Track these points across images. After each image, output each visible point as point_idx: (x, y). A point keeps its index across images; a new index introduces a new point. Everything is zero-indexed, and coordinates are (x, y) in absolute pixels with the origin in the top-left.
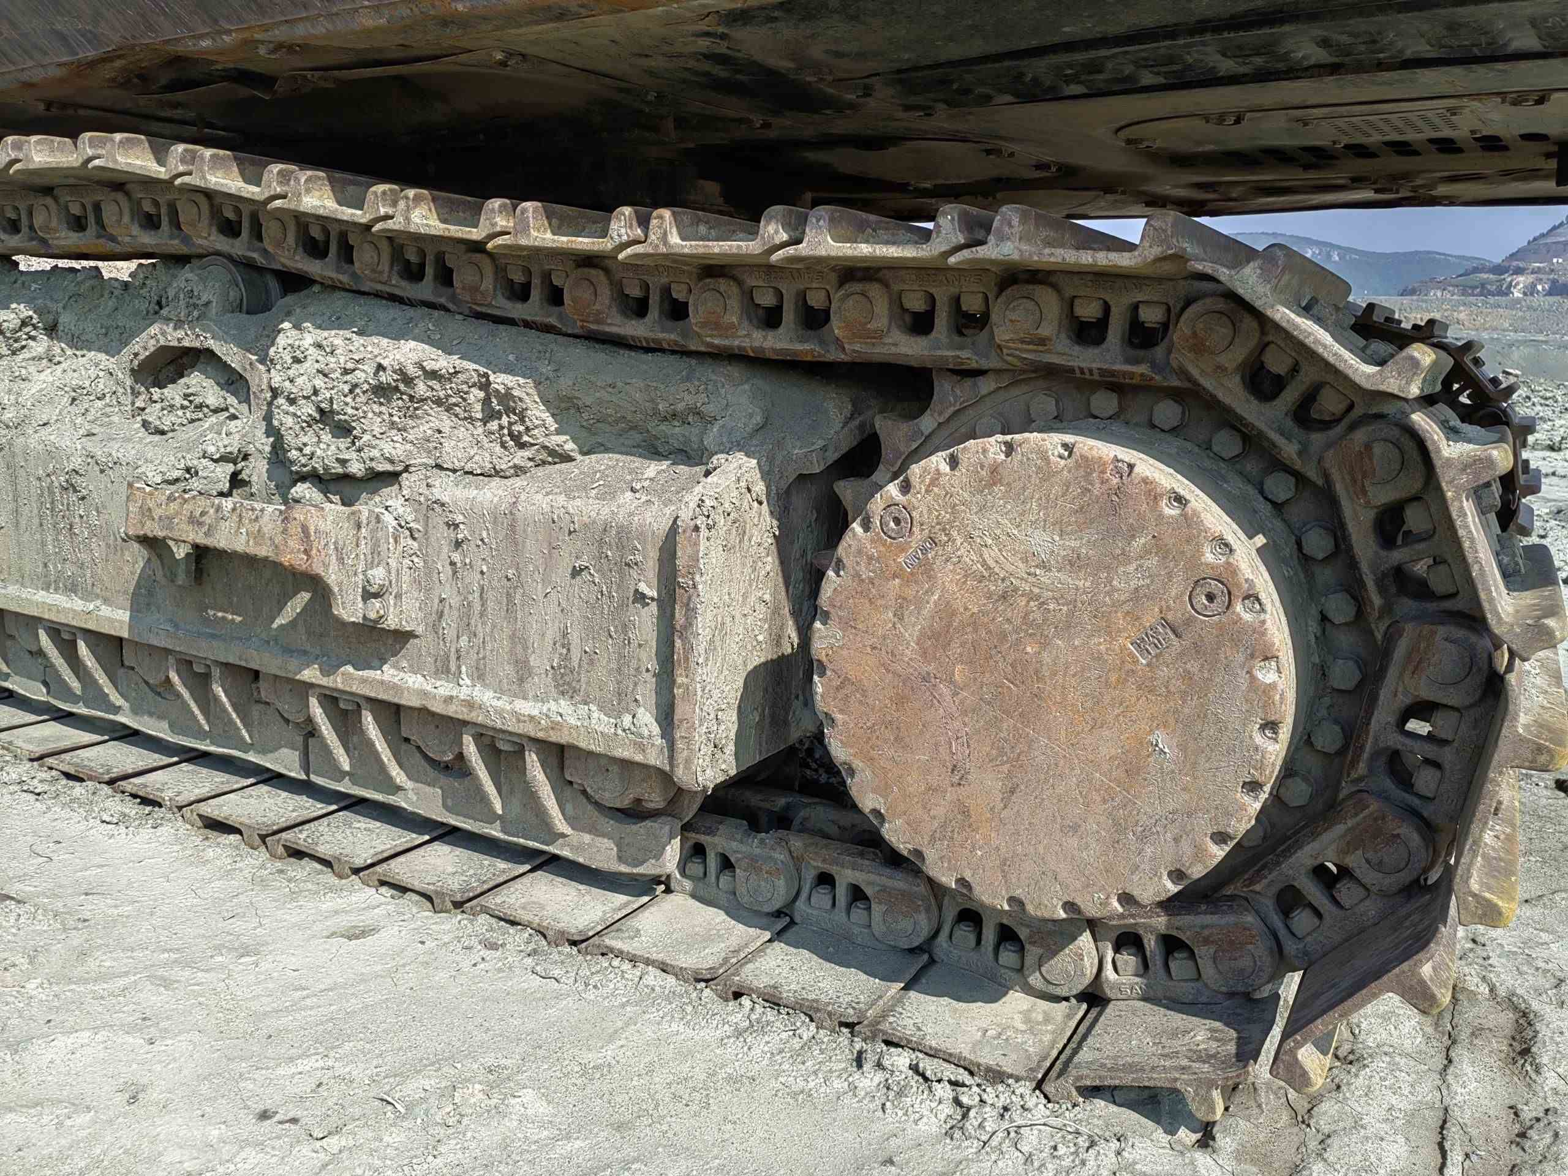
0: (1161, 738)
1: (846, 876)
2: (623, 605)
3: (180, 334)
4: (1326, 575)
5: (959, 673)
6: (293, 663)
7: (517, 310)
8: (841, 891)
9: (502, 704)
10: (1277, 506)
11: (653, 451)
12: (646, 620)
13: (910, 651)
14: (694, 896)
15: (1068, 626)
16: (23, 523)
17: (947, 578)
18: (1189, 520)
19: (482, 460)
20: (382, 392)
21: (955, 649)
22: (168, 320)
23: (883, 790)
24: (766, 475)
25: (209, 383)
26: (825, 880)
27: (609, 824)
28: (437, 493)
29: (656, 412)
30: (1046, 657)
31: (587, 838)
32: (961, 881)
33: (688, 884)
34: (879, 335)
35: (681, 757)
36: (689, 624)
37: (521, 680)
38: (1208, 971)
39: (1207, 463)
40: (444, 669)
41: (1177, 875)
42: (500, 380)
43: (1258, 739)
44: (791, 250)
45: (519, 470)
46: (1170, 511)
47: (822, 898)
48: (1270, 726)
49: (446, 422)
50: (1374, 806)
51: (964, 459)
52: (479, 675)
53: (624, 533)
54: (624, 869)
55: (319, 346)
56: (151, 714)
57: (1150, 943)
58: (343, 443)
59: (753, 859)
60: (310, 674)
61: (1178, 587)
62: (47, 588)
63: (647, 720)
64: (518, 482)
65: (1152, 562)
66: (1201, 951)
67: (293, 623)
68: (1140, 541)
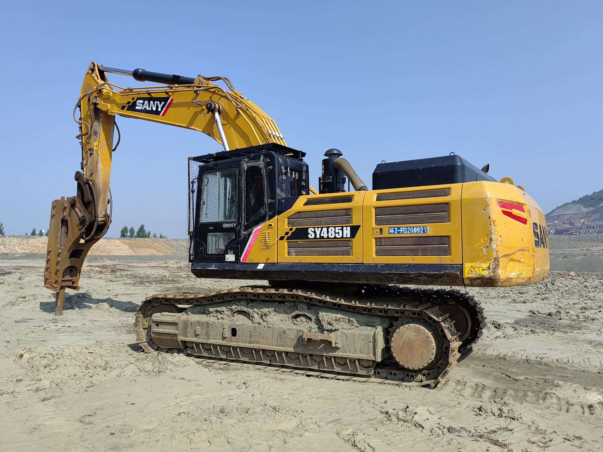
0: (424, 351)
1: (393, 372)
2: (368, 343)
3: (301, 312)
4: (438, 336)
5: (406, 347)
6: (322, 353)
7: (350, 310)
8: (393, 374)
9: (353, 355)
10: (433, 330)
11: (368, 326)
12: (371, 344)
13: (401, 345)
14: (374, 378)
15: (415, 341)
16: (274, 338)
17: (404, 338)
18: (425, 332)
19: (348, 328)
20: (336, 320)
21: (405, 344)
22: (298, 311)
23: (399, 359)
24: (382, 328)
25: (304, 318)
26: (391, 373)
27: (365, 369)
28: (343, 331)
29: (369, 322)
30: (414, 344)
31: (362, 371)
32: (408, 367)
33: (373, 376)
34: (394, 314)
35: (376, 358)
36: (377, 344)
37: (355, 352)
38: (432, 376)
39: (426, 326)
40: (344, 352)
41: (427, 363)
42: (351, 319)
43: (433, 350)
44: (387, 308)
45: (353, 329)
46: (423, 331)
47: (390, 375)
48: (433, 349)
49: (343, 323)
50: (444, 357)
51: (405, 327)
52: (349, 352)
53: (368, 335)
54: (367, 374)
55: (326, 315)
56: (291, 363)
57: (426, 374)
58: (331, 326)
59: (382, 372)
60: (324, 354)
61: (425, 337)
62: (278, 346)
63: (372, 355)
64: (354, 330)
65: (422, 335)
66: (431, 374)
67: (321, 348)
68: (421, 334)
